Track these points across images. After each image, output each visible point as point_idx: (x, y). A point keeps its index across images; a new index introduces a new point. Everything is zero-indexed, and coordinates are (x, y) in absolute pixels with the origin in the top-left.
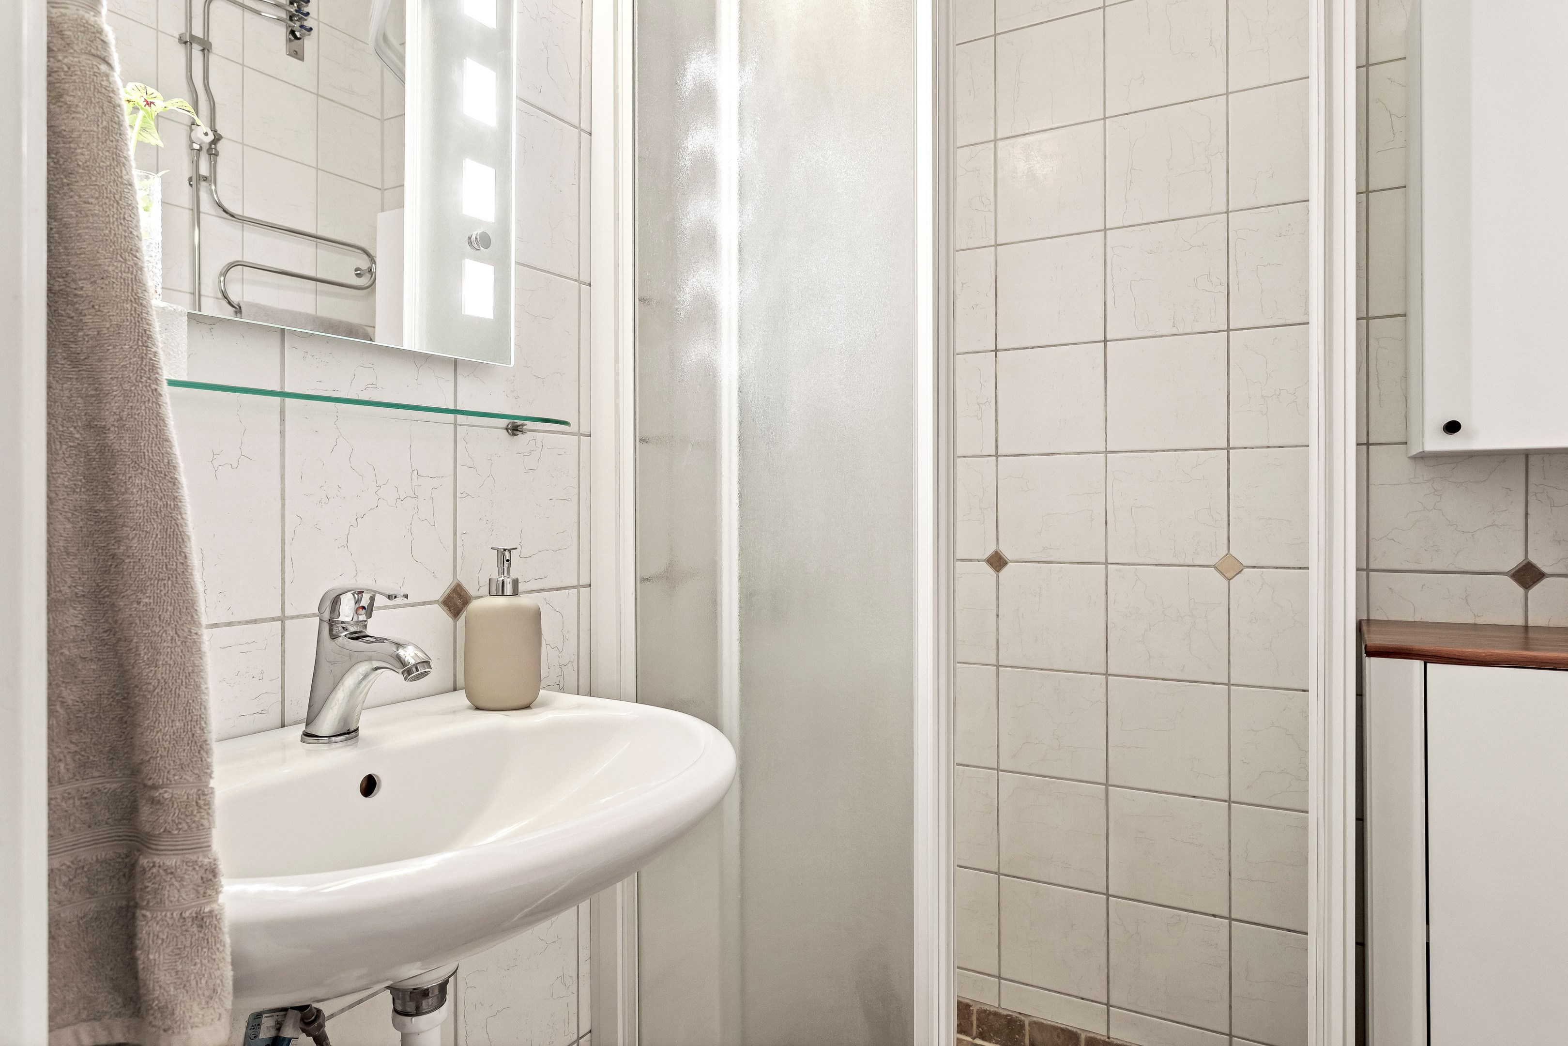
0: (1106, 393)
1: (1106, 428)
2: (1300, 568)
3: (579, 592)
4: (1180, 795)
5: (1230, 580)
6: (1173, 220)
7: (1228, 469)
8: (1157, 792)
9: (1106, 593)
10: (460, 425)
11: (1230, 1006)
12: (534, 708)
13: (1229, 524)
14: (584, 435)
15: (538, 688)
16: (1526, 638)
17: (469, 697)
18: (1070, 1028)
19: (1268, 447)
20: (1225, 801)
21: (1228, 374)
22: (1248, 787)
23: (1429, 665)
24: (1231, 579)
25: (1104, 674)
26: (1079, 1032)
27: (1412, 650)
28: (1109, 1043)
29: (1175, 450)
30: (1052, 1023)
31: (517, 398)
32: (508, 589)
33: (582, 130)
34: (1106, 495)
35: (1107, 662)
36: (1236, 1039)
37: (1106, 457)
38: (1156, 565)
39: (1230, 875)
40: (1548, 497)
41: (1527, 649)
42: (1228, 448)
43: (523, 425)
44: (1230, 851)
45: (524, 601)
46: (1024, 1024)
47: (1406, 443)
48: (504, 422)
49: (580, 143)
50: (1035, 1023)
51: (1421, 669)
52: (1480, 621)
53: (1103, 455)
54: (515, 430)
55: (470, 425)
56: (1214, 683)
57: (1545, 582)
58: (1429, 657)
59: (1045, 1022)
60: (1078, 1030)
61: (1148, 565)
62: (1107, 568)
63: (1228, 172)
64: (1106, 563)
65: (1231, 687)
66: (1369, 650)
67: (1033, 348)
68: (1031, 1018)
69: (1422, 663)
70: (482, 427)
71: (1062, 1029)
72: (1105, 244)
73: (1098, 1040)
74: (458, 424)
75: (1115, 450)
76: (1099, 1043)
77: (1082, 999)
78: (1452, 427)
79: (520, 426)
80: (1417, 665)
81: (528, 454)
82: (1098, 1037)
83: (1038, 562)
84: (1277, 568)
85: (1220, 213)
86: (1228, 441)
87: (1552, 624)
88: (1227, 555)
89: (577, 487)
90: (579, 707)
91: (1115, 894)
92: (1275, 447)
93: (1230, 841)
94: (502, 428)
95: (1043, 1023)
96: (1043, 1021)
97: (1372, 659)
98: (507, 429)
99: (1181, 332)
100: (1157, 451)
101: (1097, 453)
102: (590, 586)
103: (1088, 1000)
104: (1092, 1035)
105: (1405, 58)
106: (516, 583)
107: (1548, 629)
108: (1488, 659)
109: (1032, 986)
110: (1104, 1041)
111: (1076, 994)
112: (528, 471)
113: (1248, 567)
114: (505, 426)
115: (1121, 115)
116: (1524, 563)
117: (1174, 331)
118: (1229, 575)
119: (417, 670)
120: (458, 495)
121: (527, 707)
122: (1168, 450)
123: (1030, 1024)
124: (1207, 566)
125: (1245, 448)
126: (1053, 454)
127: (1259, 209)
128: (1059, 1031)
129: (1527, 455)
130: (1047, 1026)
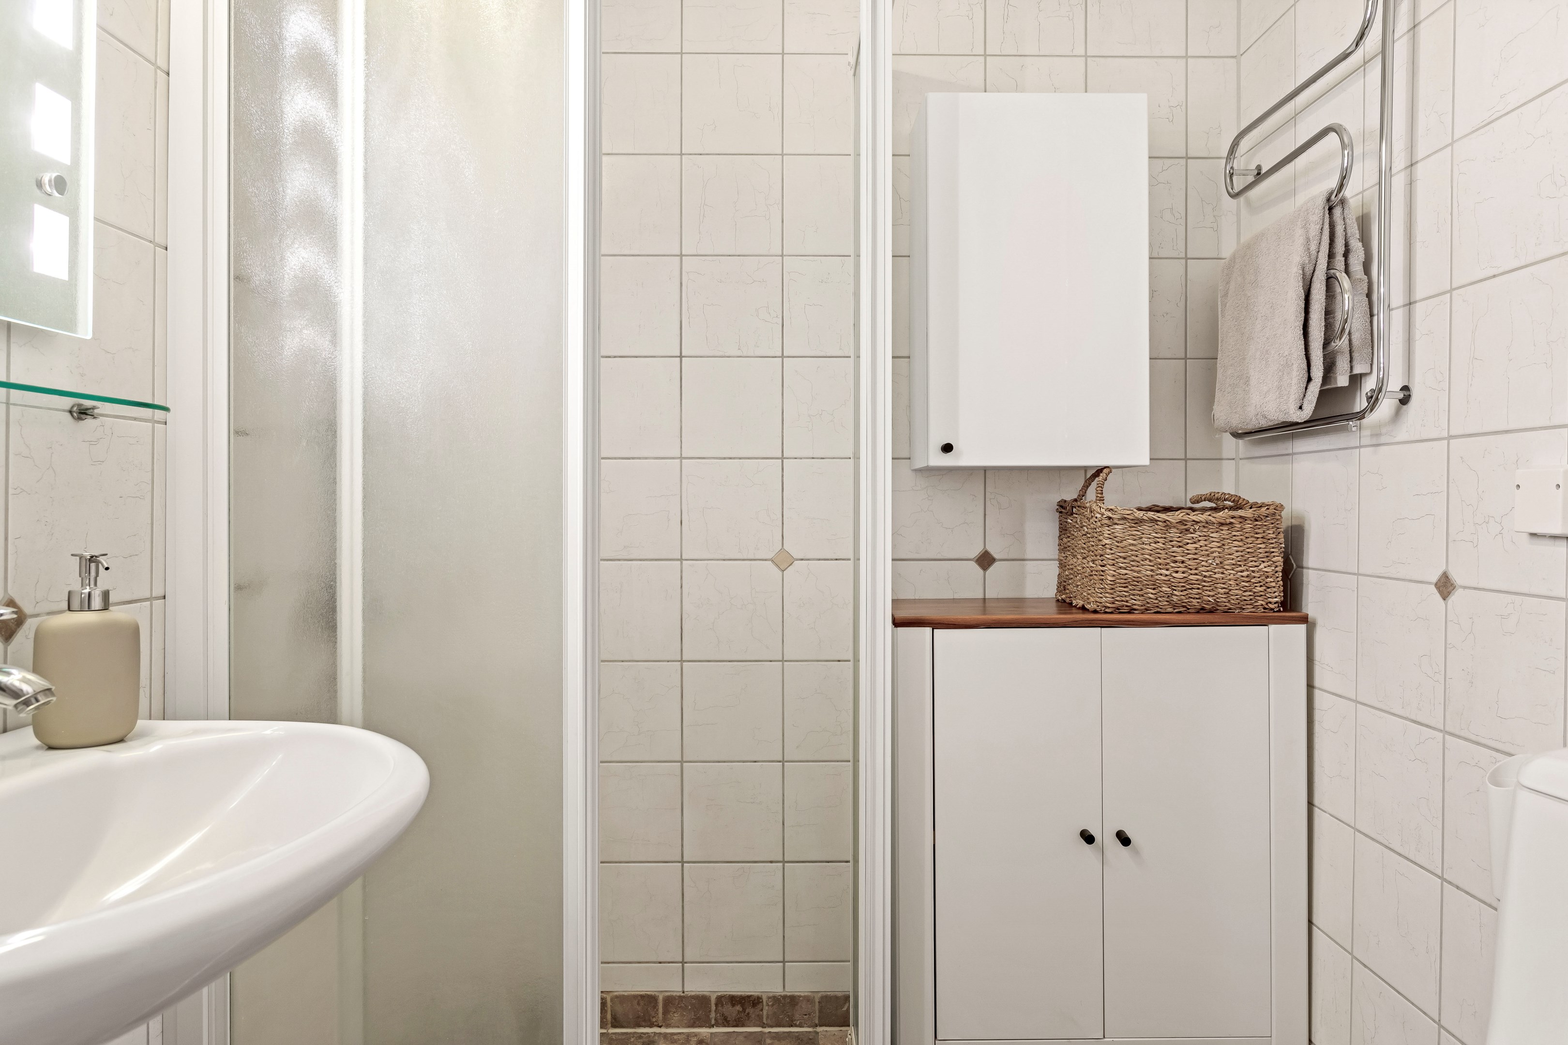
0: (681, 404)
1: (681, 437)
2: (836, 559)
3: (151, 605)
4: (744, 762)
5: (783, 571)
6: (739, 256)
7: (783, 476)
8: (724, 762)
9: (681, 587)
10: (14, 404)
11: (784, 937)
12: (131, 740)
13: (783, 523)
14: (159, 422)
15: (135, 718)
16: (984, 607)
17: (37, 734)
18: (648, 993)
19: (813, 458)
20: (780, 762)
21: (783, 395)
22: (797, 747)
23: (935, 630)
24: (785, 570)
25: (679, 661)
26: (657, 994)
27: (924, 620)
28: (684, 997)
29: (740, 458)
30: (633, 993)
31: (82, 375)
32: (97, 603)
33: (159, 68)
34: (681, 497)
35: (682, 650)
36: (788, 963)
37: (681, 462)
38: (724, 560)
39: (783, 824)
40: (998, 502)
41: (984, 614)
42: (783, 458)
43: (94, 408)
44: (783, 804)
45: (117, 614)
46: (606, 1000)
47: (910, 459)
48: (68, 402)
49: (156, 83)
50: (617, 997)
51: (930, 634)
52: (956, 596)
53: (679, 460)
54: (82, 413)
55: (26, 406)
56: (771, 661)
57: (996, 564)
58: (936, 625)
59: (626, 994)
60: (656, 993)
61: (718, 560)
62: (681, 563)
63: (783, 222)
64: (681, 560)
65: (785, 663)
66: (896, 621)
67: (615, 357)
68: (611, 994)
69: (931, 629)
70: (41, 408)
71: (642, 996)
72: (681, 268)
73: (674, 997)
74: (12, 404)
75: (689, 456)
76: (675, 999)
77: (660, 963)
78: (947, 448)
79: (90, 409)
80: (928, 630)
81: (95, 443)
82: (674, 994)
83: (619, 560)
84: (819, 560)
85: (776, 256)
86: (783, 452)
87: (999, 597)
88: (781, 549)
89: (150, 482)
90: (196, 732)
91: (690, 860)
92: (818, 458)
93: (783, 795)
94: (64, 411)
95: (624, 995)
96: (624, 993)
97: (899, 628)
98: (71, 412)
99: (745, 354)
100: (725, 458)
101: (673, 458)
102: (164, 597)
103: (665, 962)
104: (668, 994)
105: (909, 155)
106: (106, 595)
107: (998, 600)
108: (972, 623)
109: (613, 963)
110: (680, 997)
111: (654, 960)
112: (96, 463)
113: (797, 560)
114: (68, 407)
115: (695, 154)
116: (983, 552)
117: (739, 353)
118: (782, 567)
119: (37, 701)
120: (11, 491)
121: (121, 741)
122: (734, 458)
123: (612, 1000)
124: (766, 560)
125: (796, 458)
126: (633, 458)
127: (806, 257)
128: (639, 998)
129: (985, 470)
130: (628, 996)
